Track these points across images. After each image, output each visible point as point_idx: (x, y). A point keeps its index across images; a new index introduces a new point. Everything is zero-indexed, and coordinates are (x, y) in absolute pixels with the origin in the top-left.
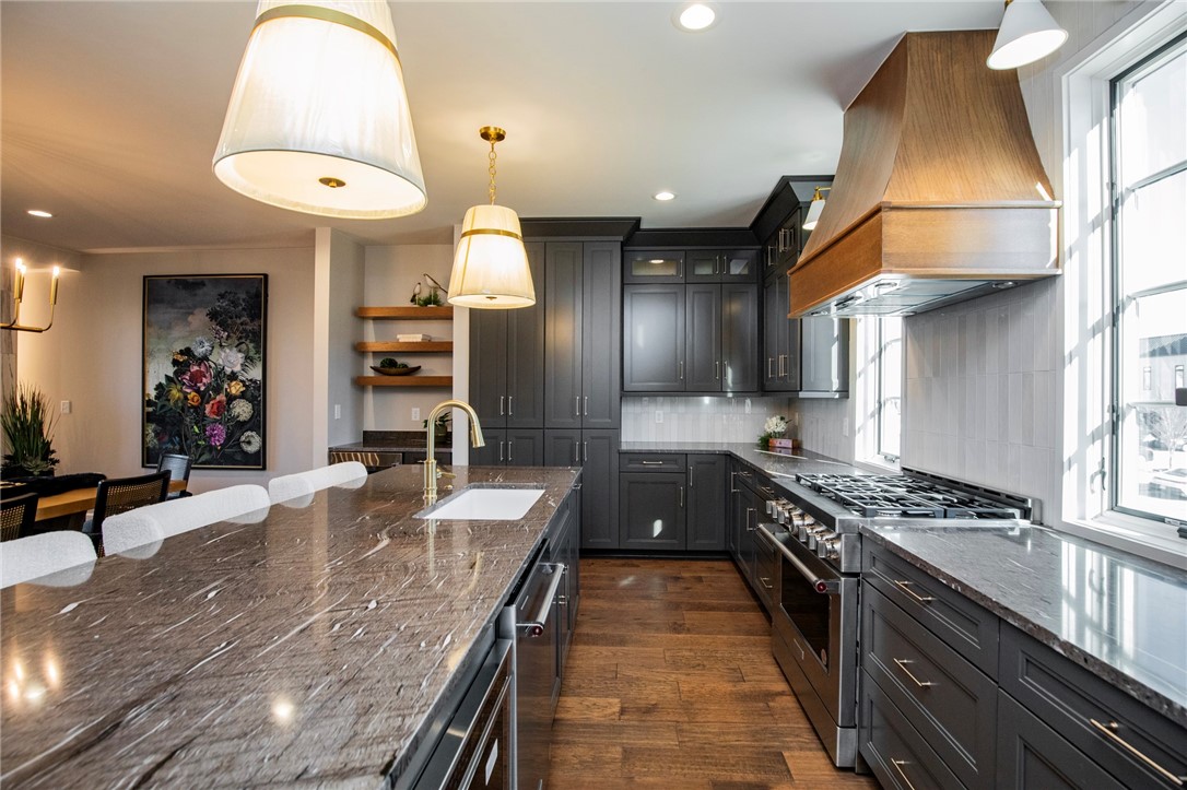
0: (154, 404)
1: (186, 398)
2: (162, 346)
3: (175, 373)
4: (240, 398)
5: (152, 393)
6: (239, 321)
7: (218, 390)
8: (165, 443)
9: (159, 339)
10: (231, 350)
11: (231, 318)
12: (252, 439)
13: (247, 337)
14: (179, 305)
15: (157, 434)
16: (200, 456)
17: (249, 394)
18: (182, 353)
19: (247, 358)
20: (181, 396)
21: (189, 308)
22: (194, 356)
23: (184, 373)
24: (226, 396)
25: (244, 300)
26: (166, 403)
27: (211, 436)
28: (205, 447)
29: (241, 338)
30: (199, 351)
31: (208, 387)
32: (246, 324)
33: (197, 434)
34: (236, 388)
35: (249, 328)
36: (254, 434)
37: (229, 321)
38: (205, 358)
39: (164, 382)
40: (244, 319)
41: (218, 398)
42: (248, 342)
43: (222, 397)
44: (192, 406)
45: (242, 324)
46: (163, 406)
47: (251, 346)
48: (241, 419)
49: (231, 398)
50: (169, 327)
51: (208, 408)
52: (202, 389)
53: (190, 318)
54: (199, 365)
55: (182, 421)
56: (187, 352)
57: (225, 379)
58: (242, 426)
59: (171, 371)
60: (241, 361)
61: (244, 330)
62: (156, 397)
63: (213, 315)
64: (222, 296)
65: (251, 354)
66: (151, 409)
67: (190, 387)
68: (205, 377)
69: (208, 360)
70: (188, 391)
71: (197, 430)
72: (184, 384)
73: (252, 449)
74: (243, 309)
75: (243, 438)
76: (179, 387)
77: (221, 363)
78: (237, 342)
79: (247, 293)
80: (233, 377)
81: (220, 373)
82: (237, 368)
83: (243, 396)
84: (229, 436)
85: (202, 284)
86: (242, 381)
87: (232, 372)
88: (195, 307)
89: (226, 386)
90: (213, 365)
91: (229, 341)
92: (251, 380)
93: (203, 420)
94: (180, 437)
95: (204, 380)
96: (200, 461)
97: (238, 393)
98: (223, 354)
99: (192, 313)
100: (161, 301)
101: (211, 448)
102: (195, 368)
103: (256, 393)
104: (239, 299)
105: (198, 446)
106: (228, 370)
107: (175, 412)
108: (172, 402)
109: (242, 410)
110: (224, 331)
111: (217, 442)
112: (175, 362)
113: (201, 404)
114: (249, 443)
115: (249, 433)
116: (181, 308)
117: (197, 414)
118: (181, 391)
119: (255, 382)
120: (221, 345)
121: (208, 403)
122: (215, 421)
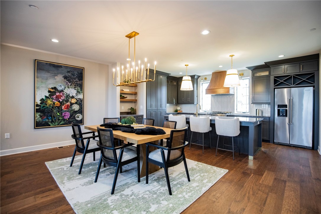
0: (40, 106)
1: (54, 104)
2: (43, 85)
3: (49, 95)
4: (75, 104)
5: (39, 102)
6: (75, 80)
7: (67, 101)
8: (44, 119)
9: (42, 83)
10: (72, 89)
11: (72, 79)
12: (79, 116)
13: (78, 86)
14: (51, 72)
15: (41, 116)
16: (60, 123)
17: (78, 103)
18: (52, 88)
19: (78, 92)
20: (52, 103)
21: (55, 74)
22: (58, 90)
23: (53, 95)
24: (70, 103)
25: (76, 74)
26: (45, 105)
27: (64, 116)
28: (62, 119)
29: (75, 86)
30: (60, 89)
31: (63, 100)
32: (77, 82)
33: (59, 116)
34: (74, 101)
35: (78, 83)
36: (80, 114)
37: (71, 80)
38: (62, 91)
39: (44, 98)
40: (76, 80)
41: (67, 104)
42: (78, 87)
43: (69, 103)
44: (57, 107)
45: (76, 81)
46: (43, 107)
47: (79, 88)
48: (76, 110)
49: (72, 104)
50: (47, 79)
51: (63, 107)
52: (61, 101)
53: (56, 77)
54: (60, 93)
55: (52, 111)
56: (55, 88)
57: (70, 98)
58: (76, 112)
59: (47, 94)
60: (76, 93)
61: (77, 83)
62: (40, 103)
63: (65, 77)
64: (69, 72)
65: (79, 90)
66: (38, 108)
67: (56, 100)
68: (62, 97)
69: (63, 91)
70: (55, 101)
71: (59, 114)
72: (53, 99)
73: (79, 119)
74: (76, 77)
75: (76, 116)
76: (51, 100)
77: (68, 92)
78: (74, 87)
79: (78, 72)
80: (73, 97)
81: (68, 96)
82: (74, 95)
83: (76, 103)
84: (71, 116)
85: (61, 67)
86: (75, 99)
87: (72, 96)
88: (58, 74)
89: (70, 100)
90: (65, 93)
91: (71, 86)
92: (79, 99)
93: (61, 111)
94: (52, 116)
95: (62, 98)
96: (60, 124)
97: (75, 102)
98: (69, 90)
99: (57, 76)
100: (43, 70)
101: (64, 120)
102: (58, 94)
103: (81, 102)
104: (75, 74)
105: (59, 119)
106: (71, 95)
107: (49, 108)
108: (48, 105)
109: (76, 107)
110: (69, 83)
111: (67, 118)
112: (49, 92)
113: (60, 106)
114: (78, 117)
115: (78, 114)
116: (52, 73)
117: (59, 109)
118: (52, 101)
119: (80, 99)
120: (68, 87)
121: (63, 105)
122: (66, 111)
